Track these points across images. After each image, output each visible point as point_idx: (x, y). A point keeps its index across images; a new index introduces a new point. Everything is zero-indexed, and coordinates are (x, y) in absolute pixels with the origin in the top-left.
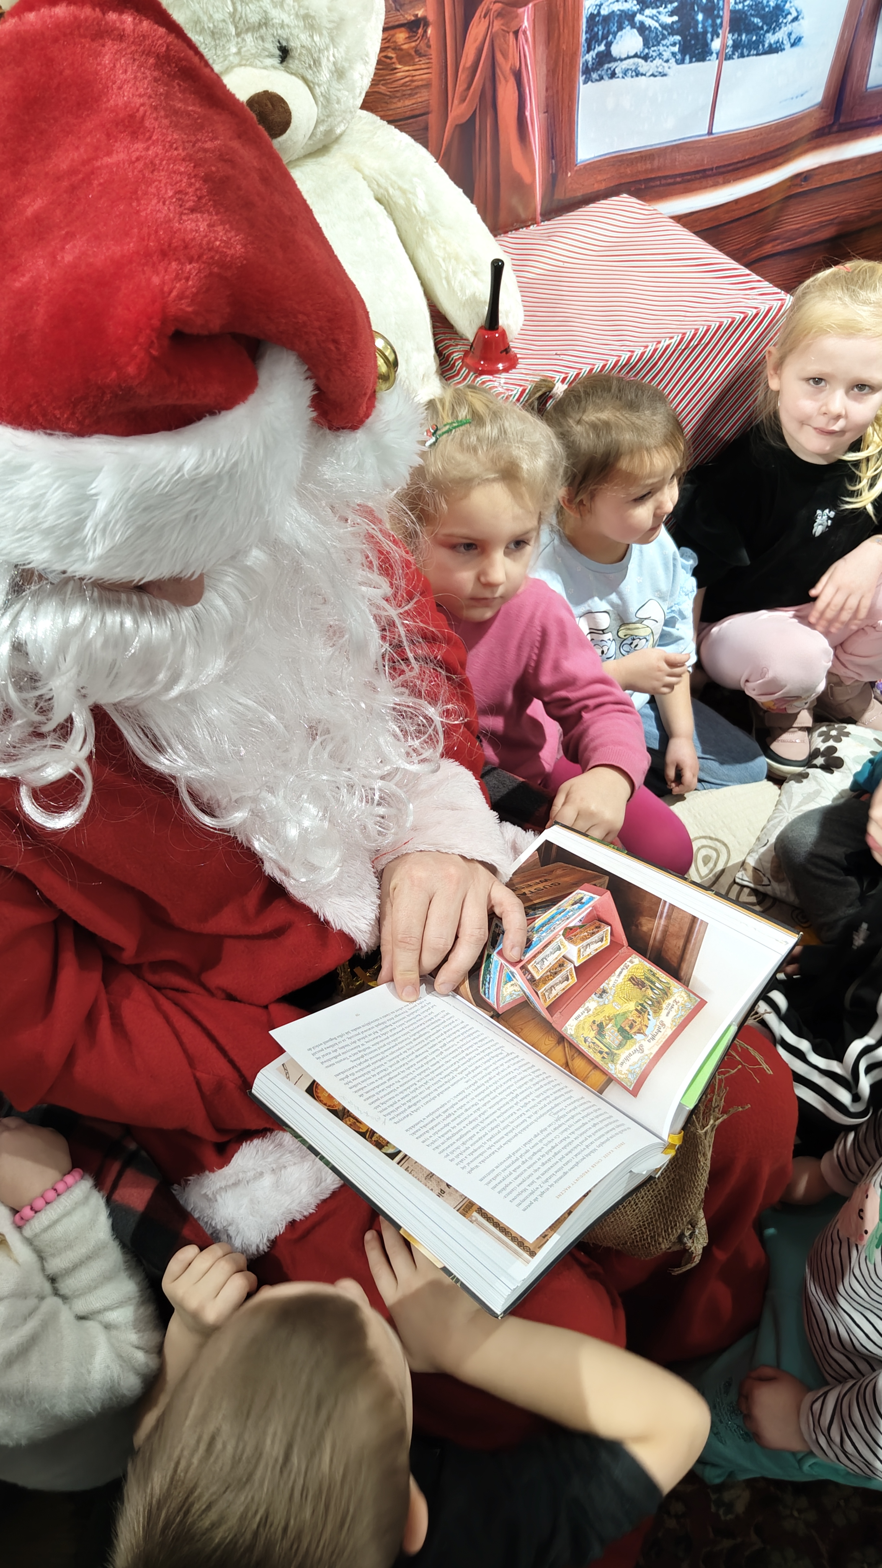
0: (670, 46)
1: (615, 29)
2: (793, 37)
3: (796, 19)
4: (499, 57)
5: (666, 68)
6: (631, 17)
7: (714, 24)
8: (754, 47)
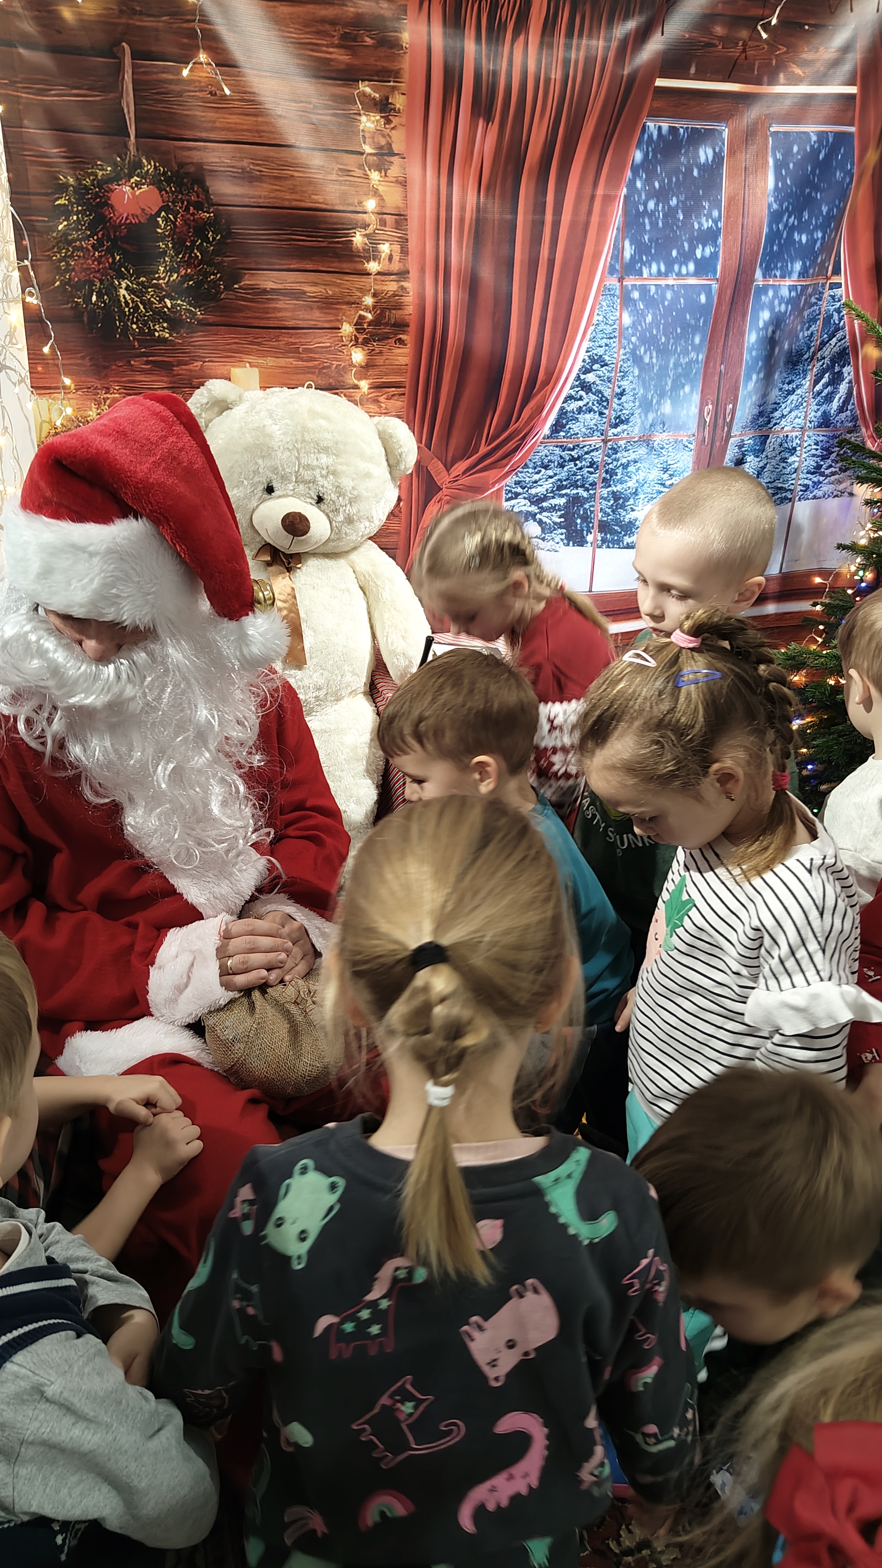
0: (559, 535)
5: (557, 547)
6: (533, 516)
7: (588, 526)
8: (617, 543)
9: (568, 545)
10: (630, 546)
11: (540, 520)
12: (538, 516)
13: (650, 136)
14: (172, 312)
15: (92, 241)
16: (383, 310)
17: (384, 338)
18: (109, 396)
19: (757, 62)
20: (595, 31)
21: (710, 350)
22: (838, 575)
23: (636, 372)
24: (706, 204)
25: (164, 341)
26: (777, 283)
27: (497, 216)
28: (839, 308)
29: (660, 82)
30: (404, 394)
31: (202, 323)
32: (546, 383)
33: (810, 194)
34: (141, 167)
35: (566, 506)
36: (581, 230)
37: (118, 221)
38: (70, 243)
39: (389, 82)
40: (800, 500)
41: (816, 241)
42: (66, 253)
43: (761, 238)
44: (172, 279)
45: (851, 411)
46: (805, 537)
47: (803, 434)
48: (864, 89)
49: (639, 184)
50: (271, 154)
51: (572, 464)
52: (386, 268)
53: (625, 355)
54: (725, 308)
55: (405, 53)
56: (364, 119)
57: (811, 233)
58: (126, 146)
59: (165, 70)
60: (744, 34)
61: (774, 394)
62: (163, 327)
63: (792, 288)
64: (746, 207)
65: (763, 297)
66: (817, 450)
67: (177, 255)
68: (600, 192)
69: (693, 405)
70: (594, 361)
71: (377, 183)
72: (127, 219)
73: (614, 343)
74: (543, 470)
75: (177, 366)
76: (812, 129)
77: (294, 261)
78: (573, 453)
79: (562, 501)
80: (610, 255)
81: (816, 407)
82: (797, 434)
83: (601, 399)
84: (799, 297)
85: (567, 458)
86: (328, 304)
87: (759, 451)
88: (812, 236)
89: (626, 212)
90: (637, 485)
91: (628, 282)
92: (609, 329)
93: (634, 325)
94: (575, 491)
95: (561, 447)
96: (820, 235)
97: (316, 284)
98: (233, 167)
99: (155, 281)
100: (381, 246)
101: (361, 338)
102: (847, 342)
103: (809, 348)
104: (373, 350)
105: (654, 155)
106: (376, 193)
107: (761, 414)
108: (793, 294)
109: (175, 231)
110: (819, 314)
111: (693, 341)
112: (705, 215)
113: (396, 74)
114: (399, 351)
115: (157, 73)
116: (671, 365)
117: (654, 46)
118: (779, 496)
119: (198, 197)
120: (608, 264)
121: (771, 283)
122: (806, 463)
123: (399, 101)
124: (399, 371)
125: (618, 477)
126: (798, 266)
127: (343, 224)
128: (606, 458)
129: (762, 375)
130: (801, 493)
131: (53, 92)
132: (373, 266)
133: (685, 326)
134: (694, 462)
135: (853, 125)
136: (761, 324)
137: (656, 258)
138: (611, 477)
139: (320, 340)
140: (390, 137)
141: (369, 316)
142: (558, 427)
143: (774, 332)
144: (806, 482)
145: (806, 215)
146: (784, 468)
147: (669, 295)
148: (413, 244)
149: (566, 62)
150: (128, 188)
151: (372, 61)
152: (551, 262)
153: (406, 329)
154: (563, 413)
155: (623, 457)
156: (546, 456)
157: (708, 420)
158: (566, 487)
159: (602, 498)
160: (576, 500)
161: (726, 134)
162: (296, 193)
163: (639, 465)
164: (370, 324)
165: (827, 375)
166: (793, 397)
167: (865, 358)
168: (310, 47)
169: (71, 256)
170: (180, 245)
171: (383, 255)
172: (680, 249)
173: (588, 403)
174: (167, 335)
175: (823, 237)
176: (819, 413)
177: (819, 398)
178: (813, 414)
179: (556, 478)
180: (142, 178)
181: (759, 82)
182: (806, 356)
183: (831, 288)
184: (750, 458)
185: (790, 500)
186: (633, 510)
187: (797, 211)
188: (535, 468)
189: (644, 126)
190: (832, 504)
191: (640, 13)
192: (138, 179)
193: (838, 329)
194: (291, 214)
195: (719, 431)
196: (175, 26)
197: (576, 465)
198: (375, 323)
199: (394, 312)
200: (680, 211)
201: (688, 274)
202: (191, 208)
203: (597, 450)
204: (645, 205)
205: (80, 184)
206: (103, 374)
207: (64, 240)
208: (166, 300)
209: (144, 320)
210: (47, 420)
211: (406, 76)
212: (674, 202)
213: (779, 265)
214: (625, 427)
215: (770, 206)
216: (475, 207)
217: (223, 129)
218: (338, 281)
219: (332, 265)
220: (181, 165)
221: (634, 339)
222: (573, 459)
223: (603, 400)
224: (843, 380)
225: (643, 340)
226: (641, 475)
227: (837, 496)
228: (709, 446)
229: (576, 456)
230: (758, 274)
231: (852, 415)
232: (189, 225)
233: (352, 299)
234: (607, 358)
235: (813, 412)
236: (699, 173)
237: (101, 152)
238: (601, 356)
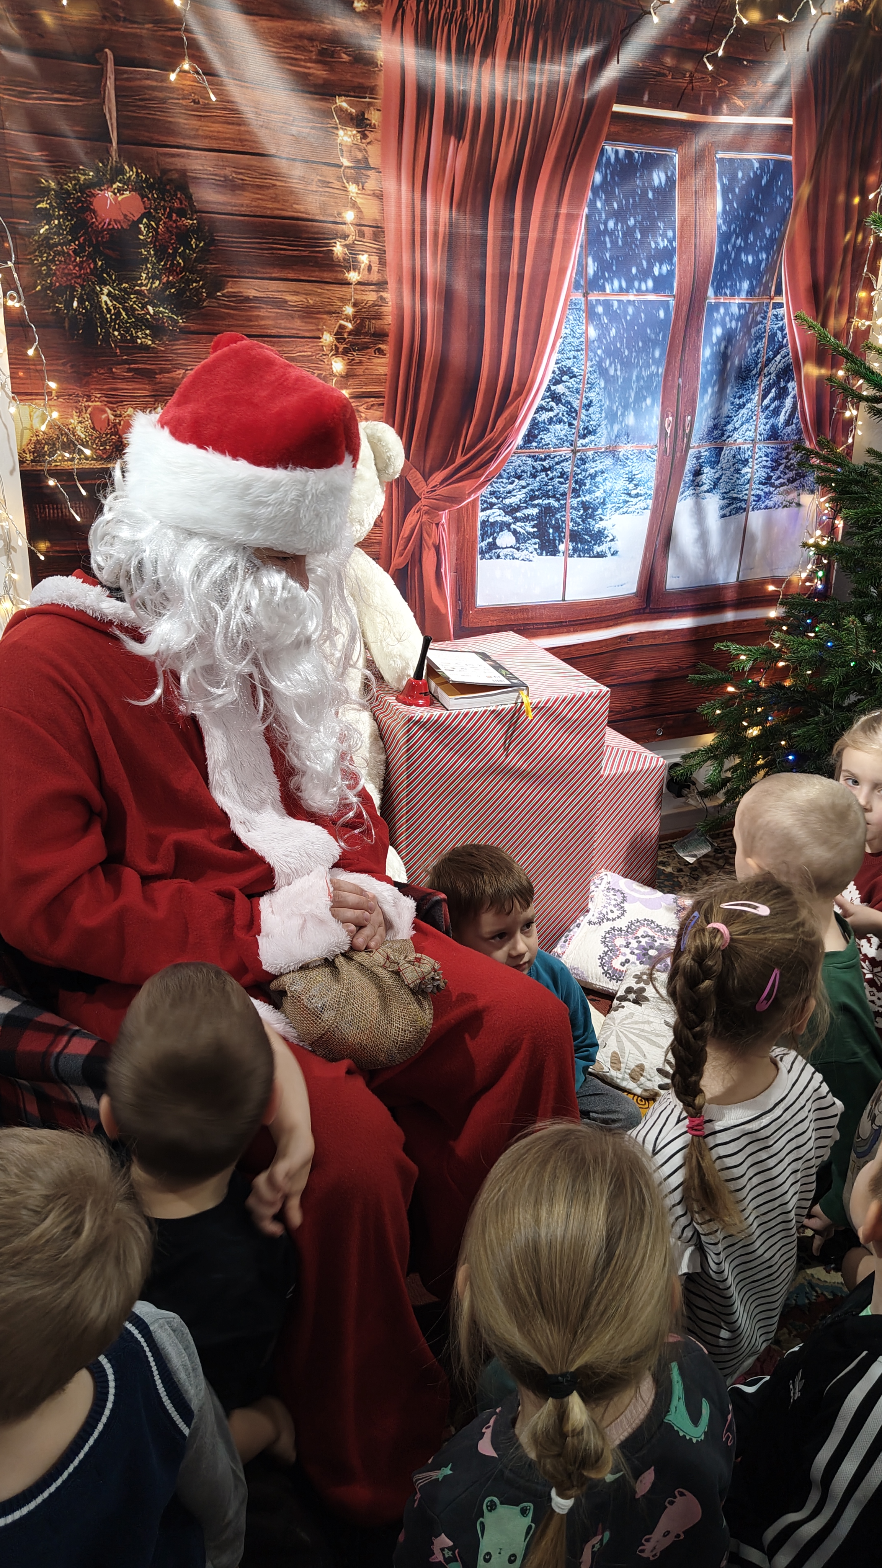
0: (533, 545)
1: (498, 530)
2: (612, 550)
3: (612, 540)
4: (425, 535)
5: (531, 557)
6: (508, 526)
7: (560, 536)
8: (587, 552)
9: (541, 554)
10: (600, 555)
11: (515, 530)
12: (513, 526)
13: (609, 159)
14: (154, 319)
15: (73, 246)
16: (363, 320)
17: (363, 348)
18: (90, 404)
19: (702, 93)
20: (556, 56)
21: (669, 363)
22: (789, 583)
23: (602, 384)
24: (661, 225)
25: (145, 348)
26: (727, 301)
27: (468, 231)
28: (782, 327)
29: (617, 108)
30: (383, 404)
31: (185, 331)
32: (519, 393)
33: (754, 217)
34: (123, 173)
35: (539, 516)
36: (547, 245)
37: (100, 226)
38: (51, 247)
39: (365, 98)
40: (753, 509)
41: (761, 262)
42: (47, 257)
43: (712, 257)
44: (154, 286)
45: (796, 424)
46: (759, 545)
47: (754, 447)
48: (798, 120)
49: (599, 205)
50: (255, 163)
51: (543, 475)
52: (365, 278)
53: (592, 367)
54: (681, 324)
55: (380, 70)
56: (341, 133)
57: (756, 254)
58: (108, 152)
59: (149, 77)
60: (689, 66)
61: (727, 408)
62: (146, 334)
63: (741, 306)
64: (698, 228)
65: (715, 314)
66: (767, 461)
67: (159, 262)
68: (564, 210)
69: (655, 417)
70: (563, 372)
71: (355, 195)
72: (109, 224)
73: (582, 356)
74: (517, 481)
75: (160, 374)
76: (754, 156)
77: (276, 270)
78: (544, 463)
79: (535, 511)
80: (575, 271)
81: (765, 421)
82: (749, 446)
83: (570, 410)
84: (747, 313)
85: (539, 468)
86: (309, 313)
87: (714, 463)
88: (757, 257)
89: (588, 231)
90: (604, 495)
91: (592, 297)
92: (576, 342)
93: (599, 339)
94: (546, 502)
95: (533, 457)
96: (764, 256)
97: (297, 293)
98: (215, 175)
99: (137, 288)
100: (360, 256)
101: (341, 347)
102: (790, 359)
103: (757, 364)
104: (353, 360)
105: (612, 177)
106: (354, 205)
107: (715, 427)
108: (742, 311)
109: (156, 238)
110: (765, 332)
111: (653, 355)
112: (661, 235)
113: (372, 91)
114: (379, 360)
115: (140, 79)
116: (634, 378)
117: (611, 73)
118: (734, 506)
119: (181, 203)
120: (573, 280)
121: (722, 301)
122: (758, 474)
123: (374, 117)
124: (378, 381)
125: (587, 487)
126: (746, 285)
127: (324, 234)
128: (575, 469)
129: (716, 389)
130: (754, 503)
131: (35, 96)
132: (353, 276)
133: (646, 340)
134: (657, 473)
135: (789, 154)
136: (714, 340)
137: (617, 274)
138: (580, 487)
139: (302, 349)
140: (366, 152)
141: (350, 326)
142: (530, 437)
143: (726, 347)
144: (758, 492)
145: (751, 237)
146: (738, 479)
147: (630, 310)
148: (390, 256)
149: (531, 86)
150: (110, 194)
151: (348, 77)
152: (521, 277)
153: (385, 338)
154: (534, 424)
155: (592, 468)
156: (520, 466)
157: (669, 431)
158: (538, 498)
159: (572, 508)
160: (547, 511)
161: (676, 160)
162: (279, 202)
163: (606, 475)
164: (350, 333)
165: (773, 390)
166: (744, 411)
167: (807, 376)
168: (288, 61)
169: (53, 261)
170: (161, 252)
171: (363, 265)
172: (639, 266)
173: (558, 414)
174: (150, 342)
175: (767, 259)
176: (768, 426)
177: (767, 412)
178: (762, 426)
179: (529, 488)
180: (124, 184)
181: (704, 112)
182: (754, 372)
183: (774, 308)
184: (706, 470)
185: (745, 509)
186: (601, 520)
187: (743, 233)
188: (509, 478)
189: (603, 149)
190: (782, 514)
191: (598, 40)
192: (120, 185)
193: (781, 346)
194: (273, 223)
195: (679, 443)
196: (159, 33)
197: (547, 475)
198: (356, 332)
199: (373, 321)
200: (637, 231)
201: (647, 291)
202: (174, 215)
203: (567, 460)
204: (606, 224)
205: (62, 188)
206: (84, 382)
207: (46, 243)
208: (149, 307)
209: (126, 327)
210: (29, 427)
211: (381, 92)
212: (631, 222)
213: (729, 284)
214: (593, 438)
215: (719, 227)
216: (447, 221)
217: (206, 137)
218: (319, 290)
219: (313, 274)
220: (164, 172)
221: (599, 352)
222: (545, 470)
223: (572, 412)
224: (788, 395)
225: (608, 353)
226: (608, 485)
227: (785, 506)
228: (671, 457)
229: (548, 466)
230: (711, 292)
231: (797, 429)
232: (171, 232)
233: (332, 309)
234: (575, 370)
235: (763, 426)
236: (653, 195)
237: (82, 156)
238: (569, 368)
